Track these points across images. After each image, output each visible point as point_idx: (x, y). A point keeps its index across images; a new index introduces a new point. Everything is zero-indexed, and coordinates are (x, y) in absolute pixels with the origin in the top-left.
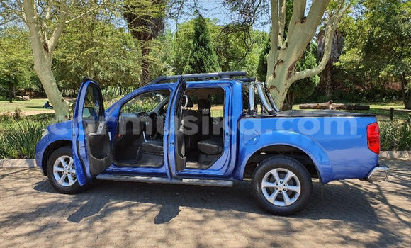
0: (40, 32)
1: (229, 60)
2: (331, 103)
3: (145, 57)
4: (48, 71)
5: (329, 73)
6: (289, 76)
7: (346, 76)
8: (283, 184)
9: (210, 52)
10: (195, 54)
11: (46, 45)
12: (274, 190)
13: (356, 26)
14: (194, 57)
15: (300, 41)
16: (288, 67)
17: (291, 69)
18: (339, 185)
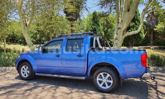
0: (24, 19)
1: (108, 28)
2: (152, 46)
3: (73, 28)
4: (27, 34)
5: (152, 33)
6: (123, 34)
7: (160, 34)
8: (106, 79)
9: (99, 25)
10: (93, 26)
11: (26, 24)
12: (102, 82)
13: (162, 13)
14: (92, 28)
15: (127, 19)
16: (122, 31)
17: (124, 31)
18: (138, 81)
